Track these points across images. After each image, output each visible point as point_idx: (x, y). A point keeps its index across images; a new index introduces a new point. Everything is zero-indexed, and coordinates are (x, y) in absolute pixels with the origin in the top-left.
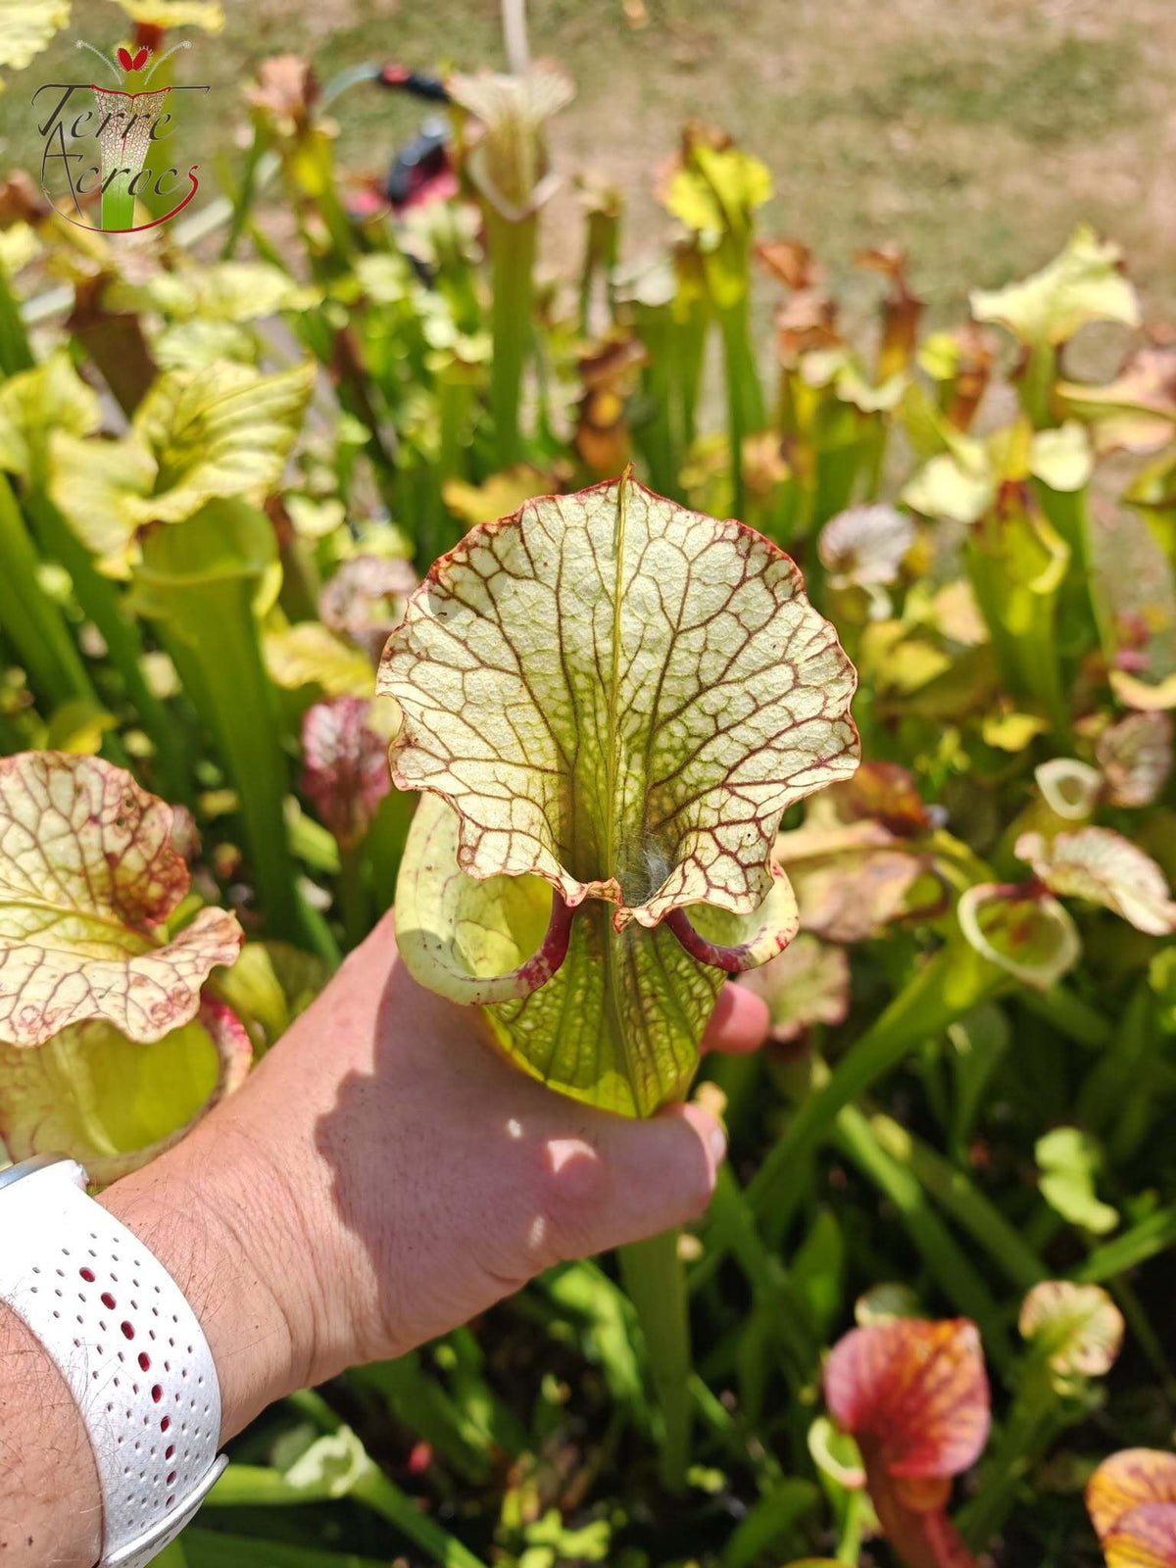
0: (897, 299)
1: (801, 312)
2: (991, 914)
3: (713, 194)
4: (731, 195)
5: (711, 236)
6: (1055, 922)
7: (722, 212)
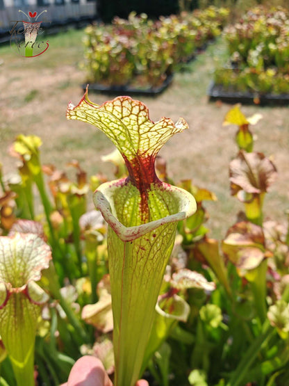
0: (79, 173)
1: (56, 175)
2: (162, 304)
3: (26, 145)
4: (31, 145)
5: (28, 157)
6: (180, 302)
7: (30, 149)
